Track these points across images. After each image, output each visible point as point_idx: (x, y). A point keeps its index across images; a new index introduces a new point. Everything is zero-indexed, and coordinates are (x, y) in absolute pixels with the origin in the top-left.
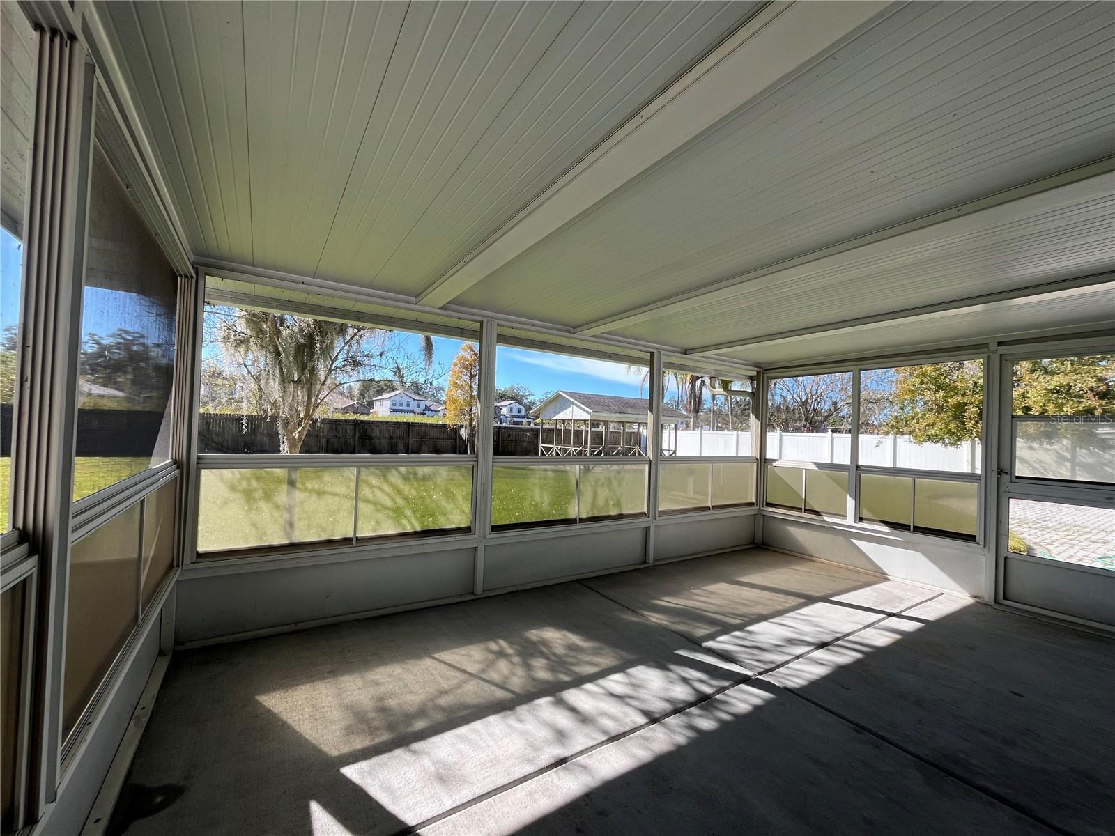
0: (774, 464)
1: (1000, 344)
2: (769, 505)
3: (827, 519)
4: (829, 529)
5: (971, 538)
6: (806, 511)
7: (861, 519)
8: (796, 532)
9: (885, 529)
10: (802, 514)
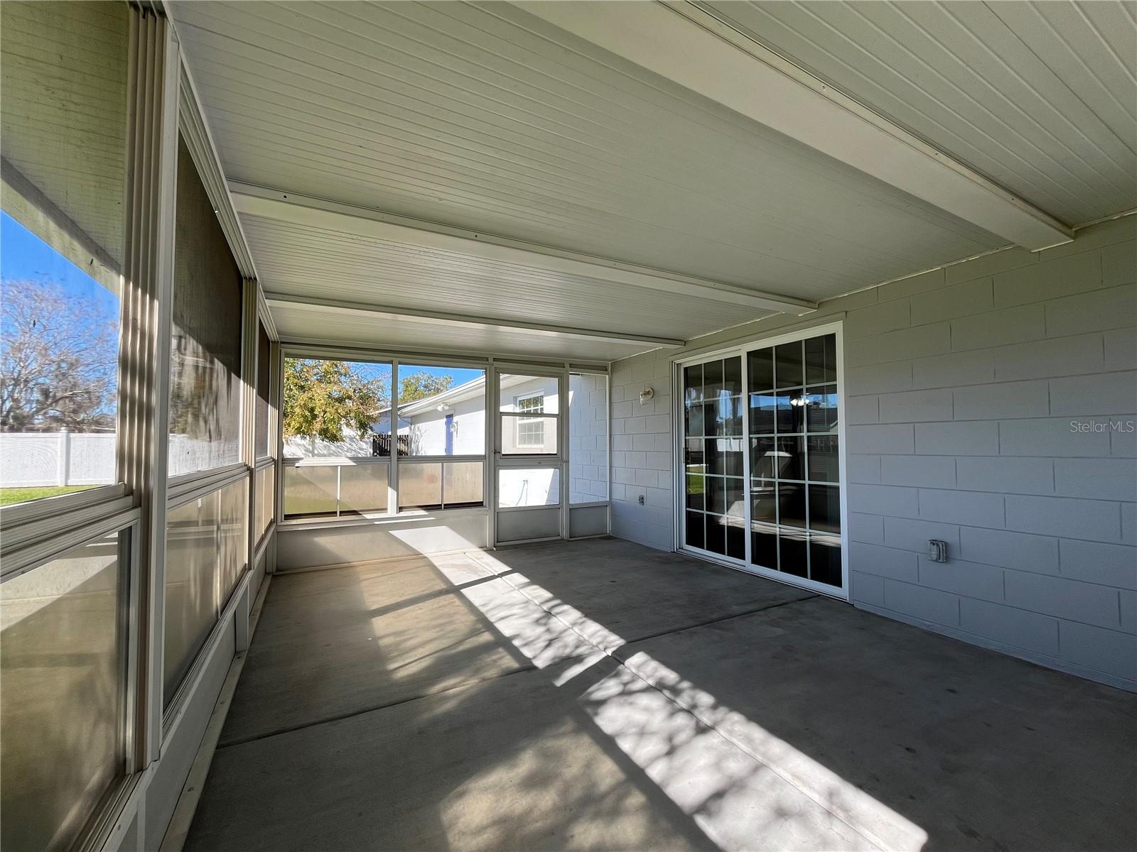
0: (297, 465)
1: (495, 360)
2: (288, 517)
3: (368, 516)
4: (371, 526)
5: (480, 504)
6: (342, 513)
7: (401, 509)
8: (324, 541)
9: (422, 512)
10: (338, 518)
